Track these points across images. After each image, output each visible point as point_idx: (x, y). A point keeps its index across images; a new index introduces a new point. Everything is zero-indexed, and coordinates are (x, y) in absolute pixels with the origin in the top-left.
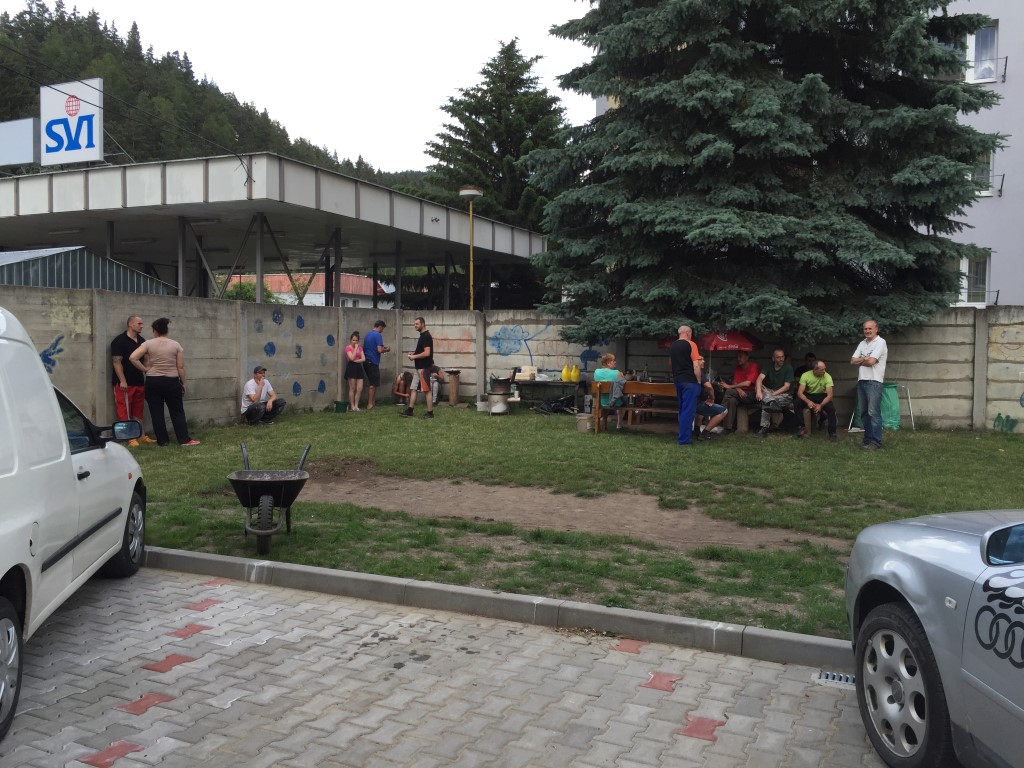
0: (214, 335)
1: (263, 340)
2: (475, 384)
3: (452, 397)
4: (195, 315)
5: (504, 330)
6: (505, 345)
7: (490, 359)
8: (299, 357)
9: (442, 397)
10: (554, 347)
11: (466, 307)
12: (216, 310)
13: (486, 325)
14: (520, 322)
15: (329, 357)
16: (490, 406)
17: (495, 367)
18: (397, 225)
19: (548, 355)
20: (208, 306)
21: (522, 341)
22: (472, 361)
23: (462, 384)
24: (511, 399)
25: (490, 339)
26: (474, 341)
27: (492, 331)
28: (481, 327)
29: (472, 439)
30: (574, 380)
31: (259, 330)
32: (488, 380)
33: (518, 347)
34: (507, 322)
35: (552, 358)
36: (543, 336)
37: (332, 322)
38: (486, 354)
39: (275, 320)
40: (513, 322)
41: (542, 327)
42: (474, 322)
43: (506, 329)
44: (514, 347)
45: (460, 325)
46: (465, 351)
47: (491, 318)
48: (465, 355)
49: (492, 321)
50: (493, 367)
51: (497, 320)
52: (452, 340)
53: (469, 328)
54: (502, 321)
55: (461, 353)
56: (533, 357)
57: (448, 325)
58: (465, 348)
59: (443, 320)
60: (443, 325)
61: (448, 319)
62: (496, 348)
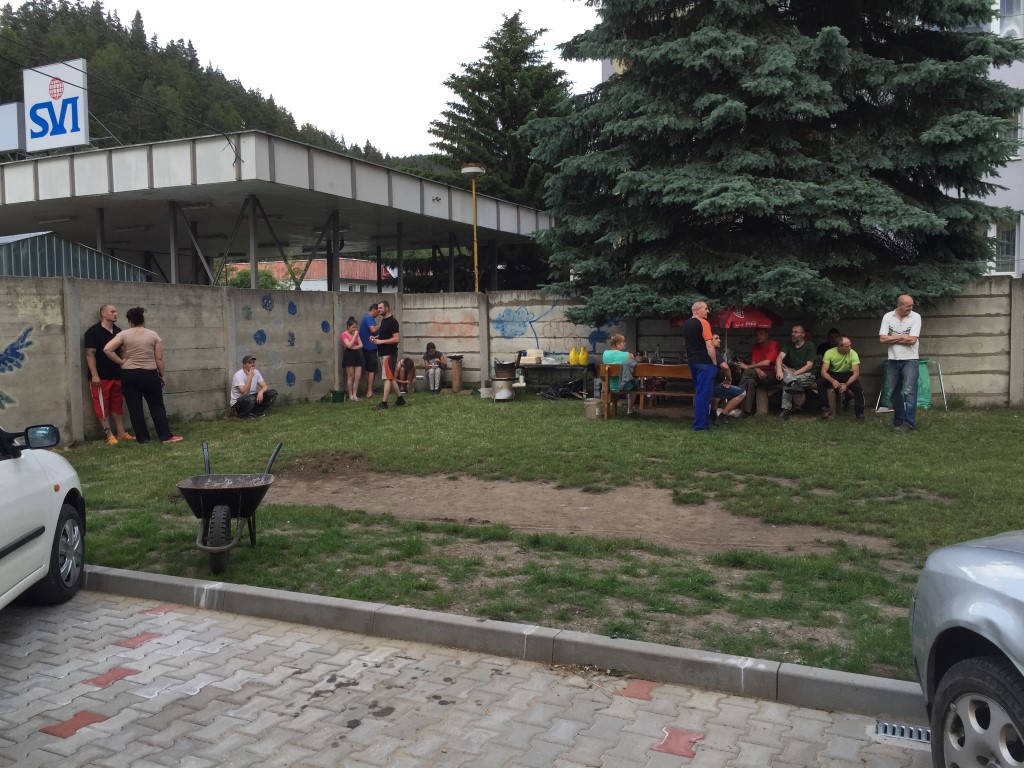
0: (199, 324)
1: (253, 328)
2: (479, 370)
3: (456, 384)
4: (178, 303)
5: (508, 312)
6: (509, 328)
7: (494, 343)
8: (292, 345)
9: (445, 384)
10: (561, 329)
11: (472, 289)
12: (200, 297)
13: (489, 307)
14: (525, 303)
15: (325, 344)
16: (493, 392)
17: (500, 351)
18: (396, 205)
19: (555, 338)
20: (191, 293)
21: (528, 323)
22: (475, 345)
23: (465, 369)
24: (516, 385)
25: (494, 321)
26: (477, 324)
27: (495, 313)
28: (484, 309)
29: (474, 428)
30: (582, 363)
31: (248, 317)
32: (493, 364)
33: (523, 329)
34: (511, 303)
35: (558, 340)
36: (548, 318)
37: (327, 307)
38: (490, 338)
39: (265, 306)
40: (517, 303)
41: (548, 307)
42: (476, 305)
43: (509, 311)
44: (519, 329)
45: (462, 307)
46: (468, 335)
47: (495, 299)
48: (467, 339)
49: (495, 303)
50: (497, 351)
51: (501, 301)
52: (454, 323)
53: (471, 311)
54: (505, 303)
55: (463, 337)
56: (539, 339)
57: (449, 308)
58: (468, 332)
59: (444, 302)
60: (444, 308)
61: (449, 302)
62: (501, 331)
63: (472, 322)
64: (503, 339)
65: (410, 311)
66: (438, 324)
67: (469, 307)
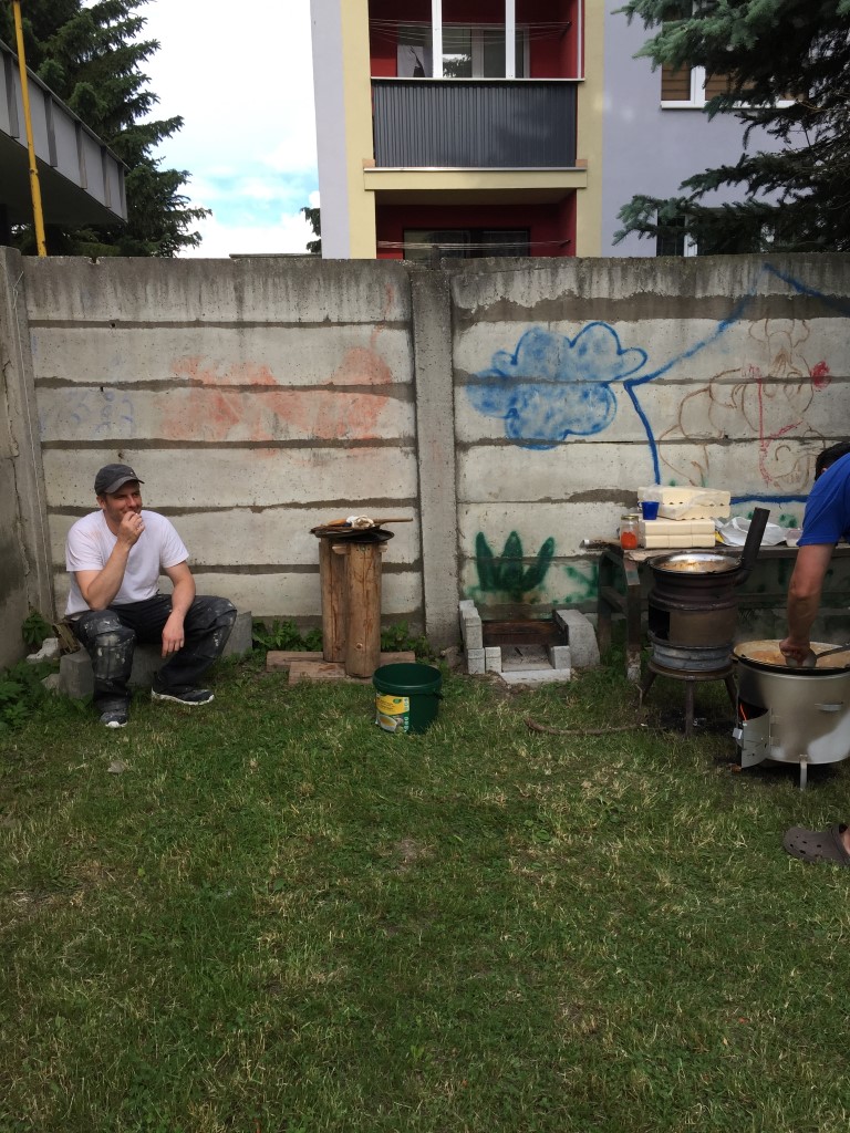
7: (476, 463)
10: (751, 408)
13: (457, 322)
14: (607, 308)
19: (726, 440)
21: (618, 389)
25: (475, 380)
27: (482, 346)
32: (471, 549)
34: (551, 310)
36: (705, 367)
38: (458, 445)
40: (578, 308)
41: (703, 326)
42: (396, 313)
45: (327, 323)
46: (358, 434)
47: (478, 290)
48: (356, 451)
49: (479, 306)
50: (487, 497)
51: (504, 301)
52: (293, 388)
53: (373, 339)
54: (525, 305)
55: (336, 444)
56: (661, 449)
57: (268, 324)
58: (359, 424)
59: (240, 300)
60: (240, 325)
61: (265, 298)
62: (502, 421)
63: (378, 381)
64: (512, 449)
65: (68, 331)
66: (220, 390)
67: (360, 323)
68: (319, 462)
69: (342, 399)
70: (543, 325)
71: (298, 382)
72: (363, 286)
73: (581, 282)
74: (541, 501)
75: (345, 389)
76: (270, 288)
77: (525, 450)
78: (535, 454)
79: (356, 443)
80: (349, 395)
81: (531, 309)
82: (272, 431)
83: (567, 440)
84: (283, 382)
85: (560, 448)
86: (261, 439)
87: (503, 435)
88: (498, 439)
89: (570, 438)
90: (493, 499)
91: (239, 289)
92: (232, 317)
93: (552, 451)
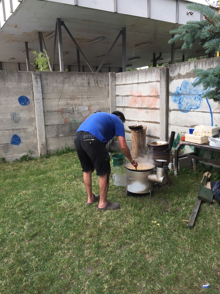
2: (158, 137)
7: (172, 115)
15: (24, 115)
25: (173, 94)
27: (175, 85)
33: (198, 103)
34: (188, 75)
38: (168, 110)
42: (159, 79)
44: (194, 102)
45: (149, 82)
46: (153, 107)
47: (174, 72)
48: (153, 110)
49: (174, 76)
50: (174, 124)
51: (179, 74)
52: (144, 96)
53: (156, 85)
54: (183, 75)
55: (150, 109)
56: (214, 114)
57: (141, 83)
58: (153, 104)
59: (138, 78)
60: (138, 83)
61: (141, 77)
62: (178, 105)
63: (156, 95)
64: (179, 112)
65: (119, 86)
66: (135, 97)
67: (154, 82)
68: (147, 113)
69: (151, 99)
70: (187, 79)
71: (145, 95)
72: (155, 73)
73: (195, 67)
74: (184, 126)
75: (151, 96)
76: (142, 75)
77: (182, 112)
78: (184, 113)
79: (153, 109)
80: (152, 98)
81: (184, 75)
82: (141, 105)
83: (191, 110)
84: (143, 95)
85: (189, 112)
86: (140, 107)
87: (178, 108)
88: (177, 109)
89: (192, 110)
90: (175, 125)
91: (138, 76)
92: (137, 82)
93: (187, 113)
